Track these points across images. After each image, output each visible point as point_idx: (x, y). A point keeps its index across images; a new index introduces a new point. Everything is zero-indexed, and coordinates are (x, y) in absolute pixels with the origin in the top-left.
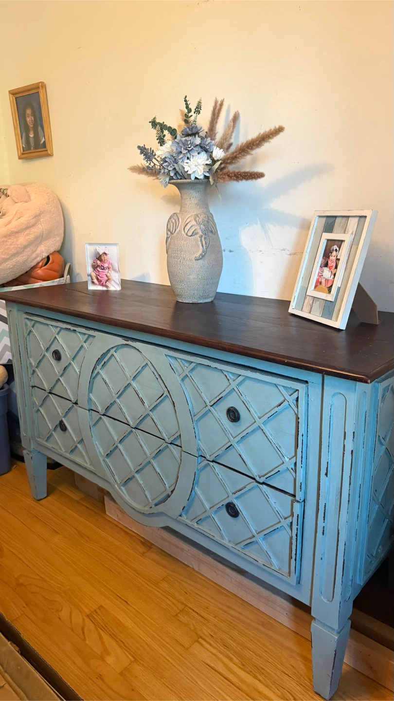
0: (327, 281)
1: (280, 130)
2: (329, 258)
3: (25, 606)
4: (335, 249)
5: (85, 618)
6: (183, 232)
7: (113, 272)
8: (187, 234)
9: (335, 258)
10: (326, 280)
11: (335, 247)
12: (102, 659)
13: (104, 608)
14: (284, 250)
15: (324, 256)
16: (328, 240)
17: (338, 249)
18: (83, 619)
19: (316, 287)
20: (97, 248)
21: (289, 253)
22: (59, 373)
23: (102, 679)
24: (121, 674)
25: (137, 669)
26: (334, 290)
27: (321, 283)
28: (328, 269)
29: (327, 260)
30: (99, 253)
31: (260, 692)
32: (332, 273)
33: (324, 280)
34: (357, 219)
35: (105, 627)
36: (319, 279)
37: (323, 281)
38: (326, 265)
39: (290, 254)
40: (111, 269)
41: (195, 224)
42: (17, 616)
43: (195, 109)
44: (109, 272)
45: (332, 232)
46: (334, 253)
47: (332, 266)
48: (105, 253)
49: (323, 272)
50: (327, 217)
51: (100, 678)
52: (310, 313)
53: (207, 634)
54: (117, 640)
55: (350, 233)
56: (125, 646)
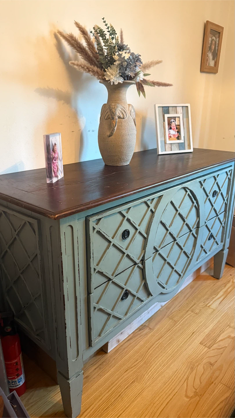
0: (174, 135)
3: (213, 384)
4: (173, 121)
5: (211, 349)
6: (131, 117)
7: (59, 161)
9: (175, 125)
10: (173, 135)
11: (173, 120)
16: (168, 117)
17: (174, 121)
18: (213, 350)
19: (169, 139)
27: (171, 137)
28: (172, 130)
29: (170, 126)
30: (53, 144)
32: (175, 131)
34: (181, 108)
35: (214, 340)
36: (169, 135)
37: (172, 136)
38: (171, 128)
40: (58, 159)
41: (133, 111)
45: (169, 114)
46: (173, 123)
47: (174, 128)
48: (55, 144)
49: (170, 132)
50: (163, 107)
52: (171, 150)
53: (203, 304)
54: (220, 334)
55: (180, 113)
56: (222, 330)
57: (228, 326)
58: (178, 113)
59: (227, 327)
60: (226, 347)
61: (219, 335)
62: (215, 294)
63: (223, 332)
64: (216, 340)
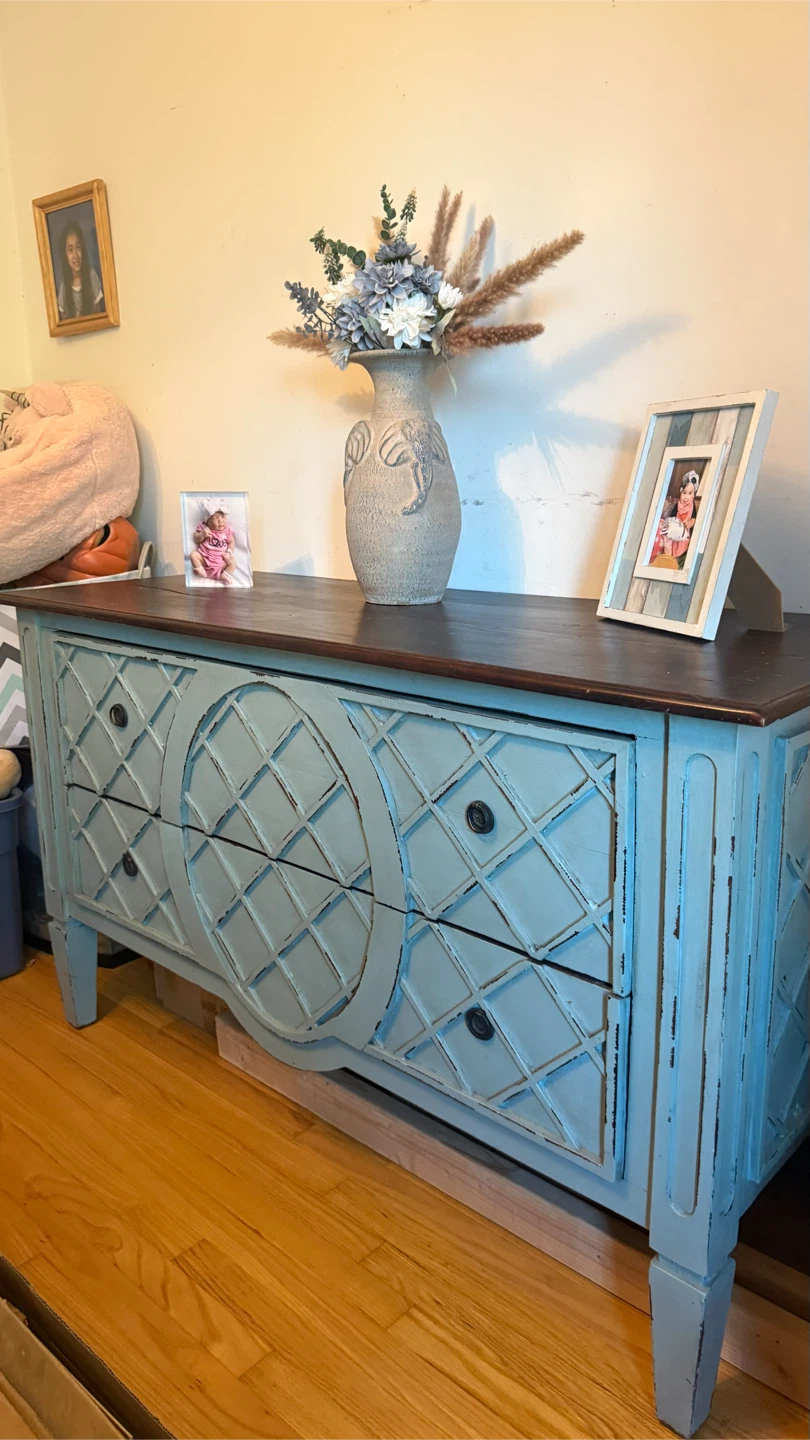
0: (675, 544)
1: (574, 240)
2: (679, 497)
3: (44, 1239)
4: (690, 478)
5: (169, 1264)
6: (378, 458)
7: (236, 550)
8: (386, 462)
9: (692, 495)
10: (673, 542)
11: (692, 474)
12: (203, 1346)
13: (210, 1244)
14: (587, 495)
15: (668, 495)
16: (677, 462)
17: (698, 478)
18: (166, 1267)
19: (652, 559)
20: (205, 502)
21: (598, 500)
22: (122, 753)
23: (202, 1390)
24: (242, 1379)
25: (278, 1370)
26: (690, 562)
27: (663, 550)
28: (678, 520)
29: (675, 502)
30: (207, 512)
31: (540, 1421)
32: (685, 527)
33: (671, 542)
34: (735, 413)
35: (210, 1282)
36: (659, 541)
37: (668, 546)
38: (674, 513)
39: (601, 504)
40: (232, 545)
41: (403, 439)
42: (26, 1260)
43: (404, 211)
44: (229, 550)
45: (684, 445)
46: (690, 487)
47: (686, 514)
48: (221, 513)
49: (667, 527)
50: (675, 414)
51: (199, 1387)
52: (641, 612)
53: (427, 1298)
54: (236, 1309)
55: (722, 441)
56: (253, 1322)
57: (275, 1350)
58: (714, 441)
59: (270, 1345)
60: (166, 1309)
61: (227, 1302)
62: (506, 1364)
63: (242, 1322)
64: (206, 1287)
